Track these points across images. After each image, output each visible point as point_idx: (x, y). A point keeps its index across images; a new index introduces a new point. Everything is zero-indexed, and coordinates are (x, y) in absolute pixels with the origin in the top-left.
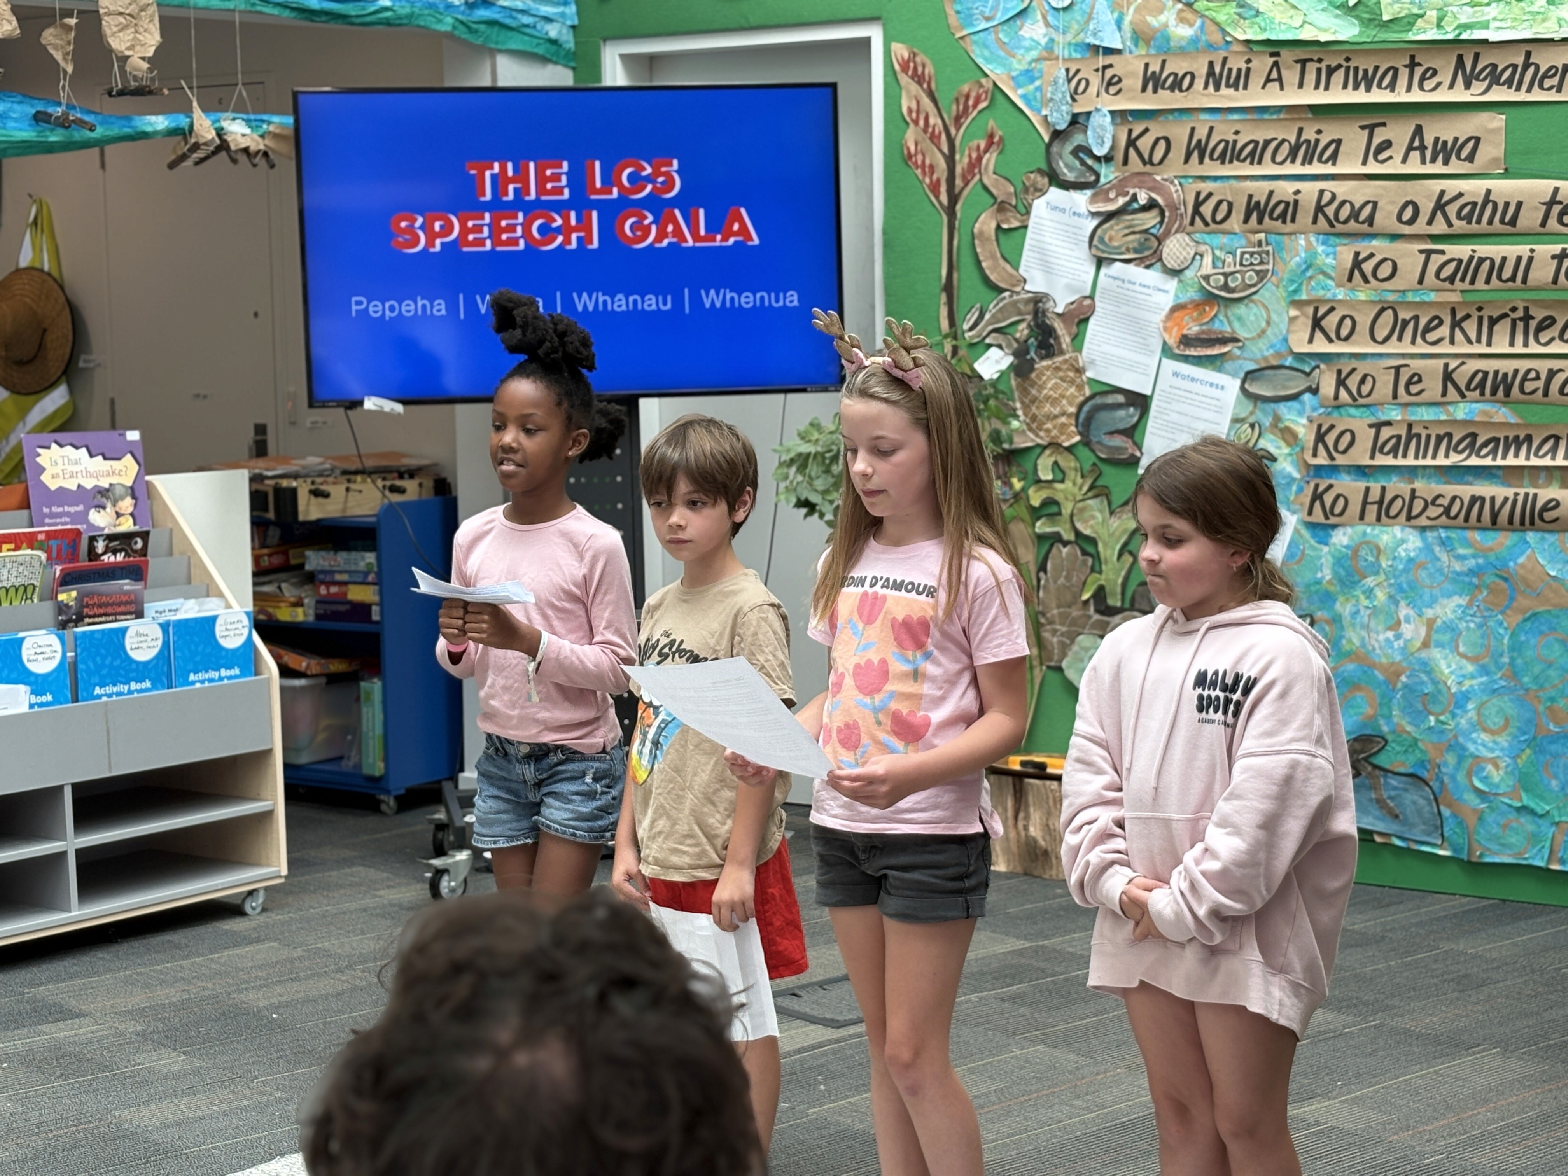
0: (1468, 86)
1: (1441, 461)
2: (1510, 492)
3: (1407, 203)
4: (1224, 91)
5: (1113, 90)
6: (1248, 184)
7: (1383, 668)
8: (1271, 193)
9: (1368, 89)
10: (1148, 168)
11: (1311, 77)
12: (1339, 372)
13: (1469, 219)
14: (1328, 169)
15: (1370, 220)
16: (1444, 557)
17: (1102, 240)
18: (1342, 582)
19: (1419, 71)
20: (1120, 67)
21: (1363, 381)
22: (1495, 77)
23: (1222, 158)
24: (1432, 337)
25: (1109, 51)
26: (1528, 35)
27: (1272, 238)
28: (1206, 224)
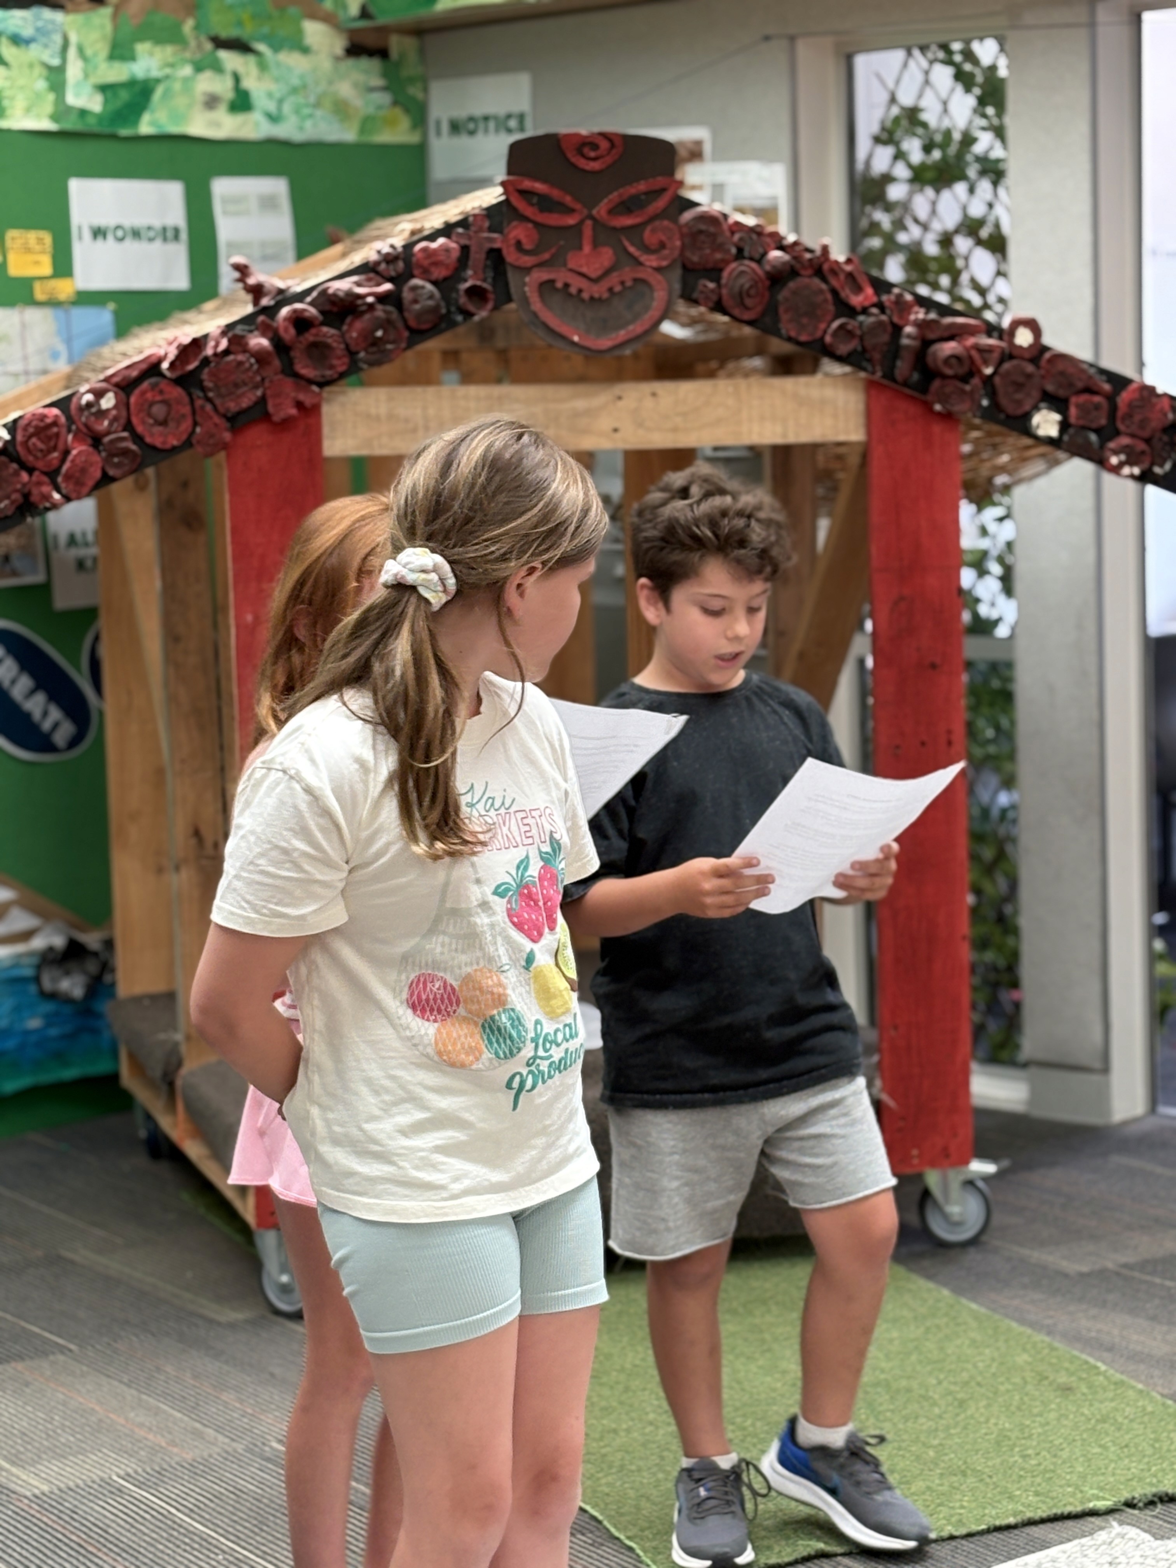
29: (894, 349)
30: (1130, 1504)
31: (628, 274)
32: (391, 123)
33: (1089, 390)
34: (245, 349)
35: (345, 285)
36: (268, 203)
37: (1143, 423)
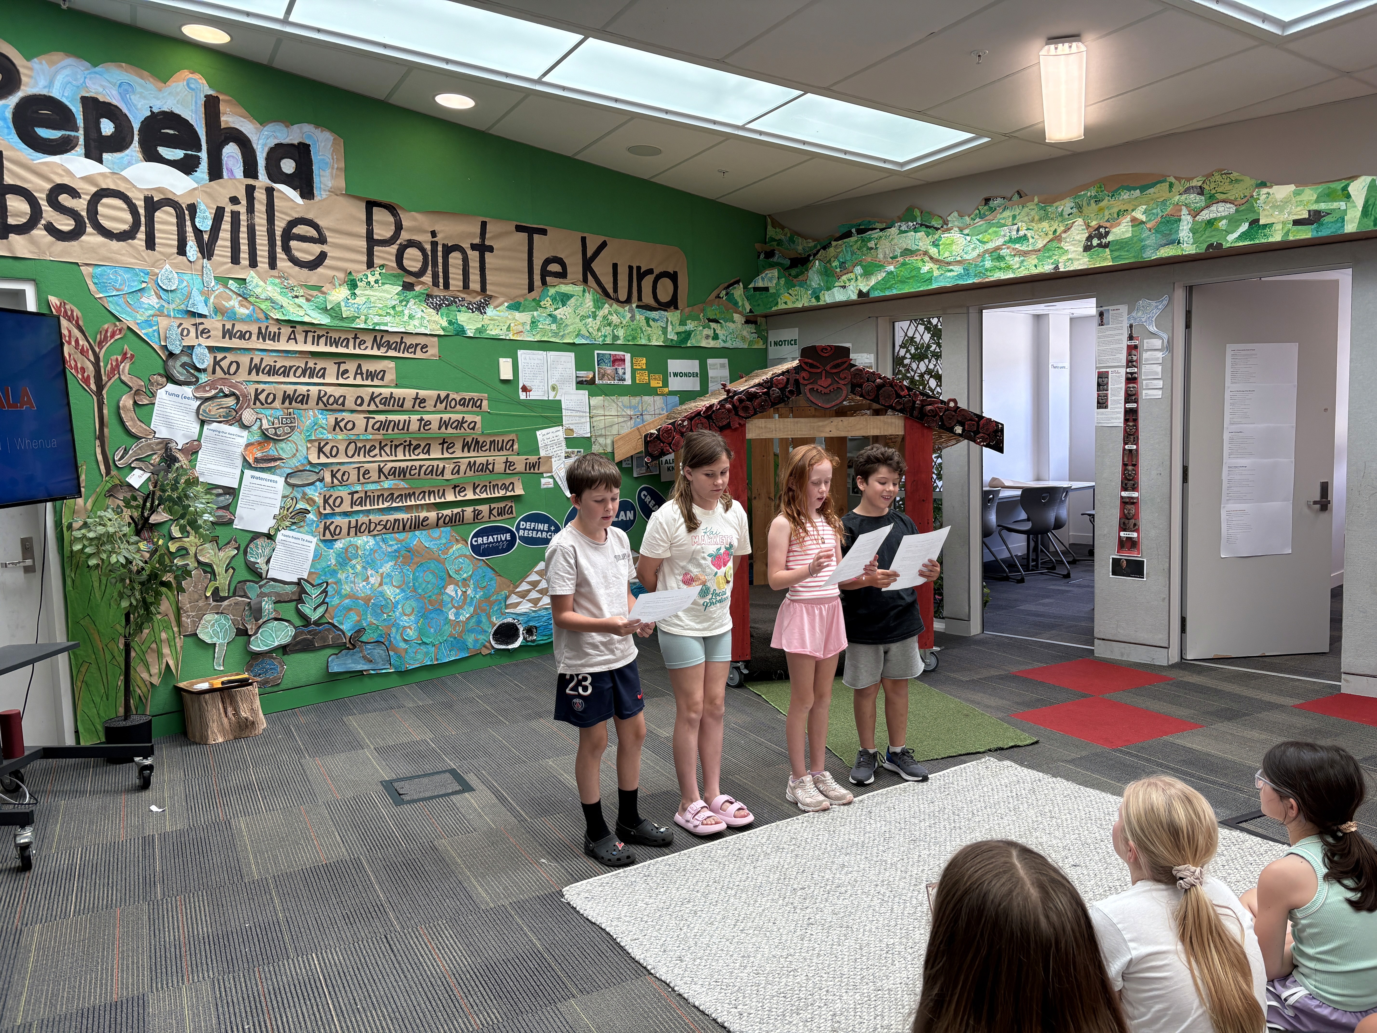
0: (379, 349)
1: (381, 506)
2: (409, 516)
3: (358, 397)
4: (267, 341)
5: (204, 336)
6: (282, 386)
7: (362, 599)
8: (295, 391)
9: (337, 347)
10: (227, 376)
11: (310, 339)
12: (332, 471)
13: (384, 404)
14: (321, 381)
15: (343, 404)
16: (384, 546)
17: (204, 411)
18: (341, 564)
19: (358, 341)
20: (207, 324)
21: (344, 474)
22: (389, 346)
23: (269, 373)
24: (372, 454)
25: (201, 316)
26: (403, 330)
27: (296, 411)
28: (263, 404)
29: (913, 407)
30: (990, 750)
31: (835, 386)
32: (758, 343)
33: (971, 420)
34: (724, 408)
35: (753, 389)
36: (722, 366)
37: (987, 430)
